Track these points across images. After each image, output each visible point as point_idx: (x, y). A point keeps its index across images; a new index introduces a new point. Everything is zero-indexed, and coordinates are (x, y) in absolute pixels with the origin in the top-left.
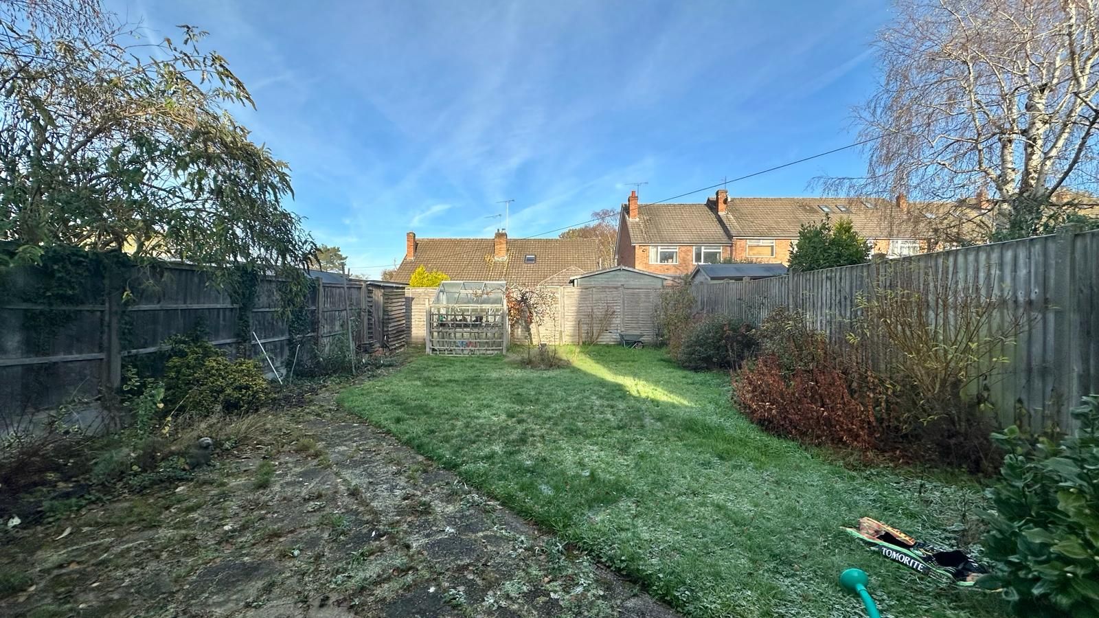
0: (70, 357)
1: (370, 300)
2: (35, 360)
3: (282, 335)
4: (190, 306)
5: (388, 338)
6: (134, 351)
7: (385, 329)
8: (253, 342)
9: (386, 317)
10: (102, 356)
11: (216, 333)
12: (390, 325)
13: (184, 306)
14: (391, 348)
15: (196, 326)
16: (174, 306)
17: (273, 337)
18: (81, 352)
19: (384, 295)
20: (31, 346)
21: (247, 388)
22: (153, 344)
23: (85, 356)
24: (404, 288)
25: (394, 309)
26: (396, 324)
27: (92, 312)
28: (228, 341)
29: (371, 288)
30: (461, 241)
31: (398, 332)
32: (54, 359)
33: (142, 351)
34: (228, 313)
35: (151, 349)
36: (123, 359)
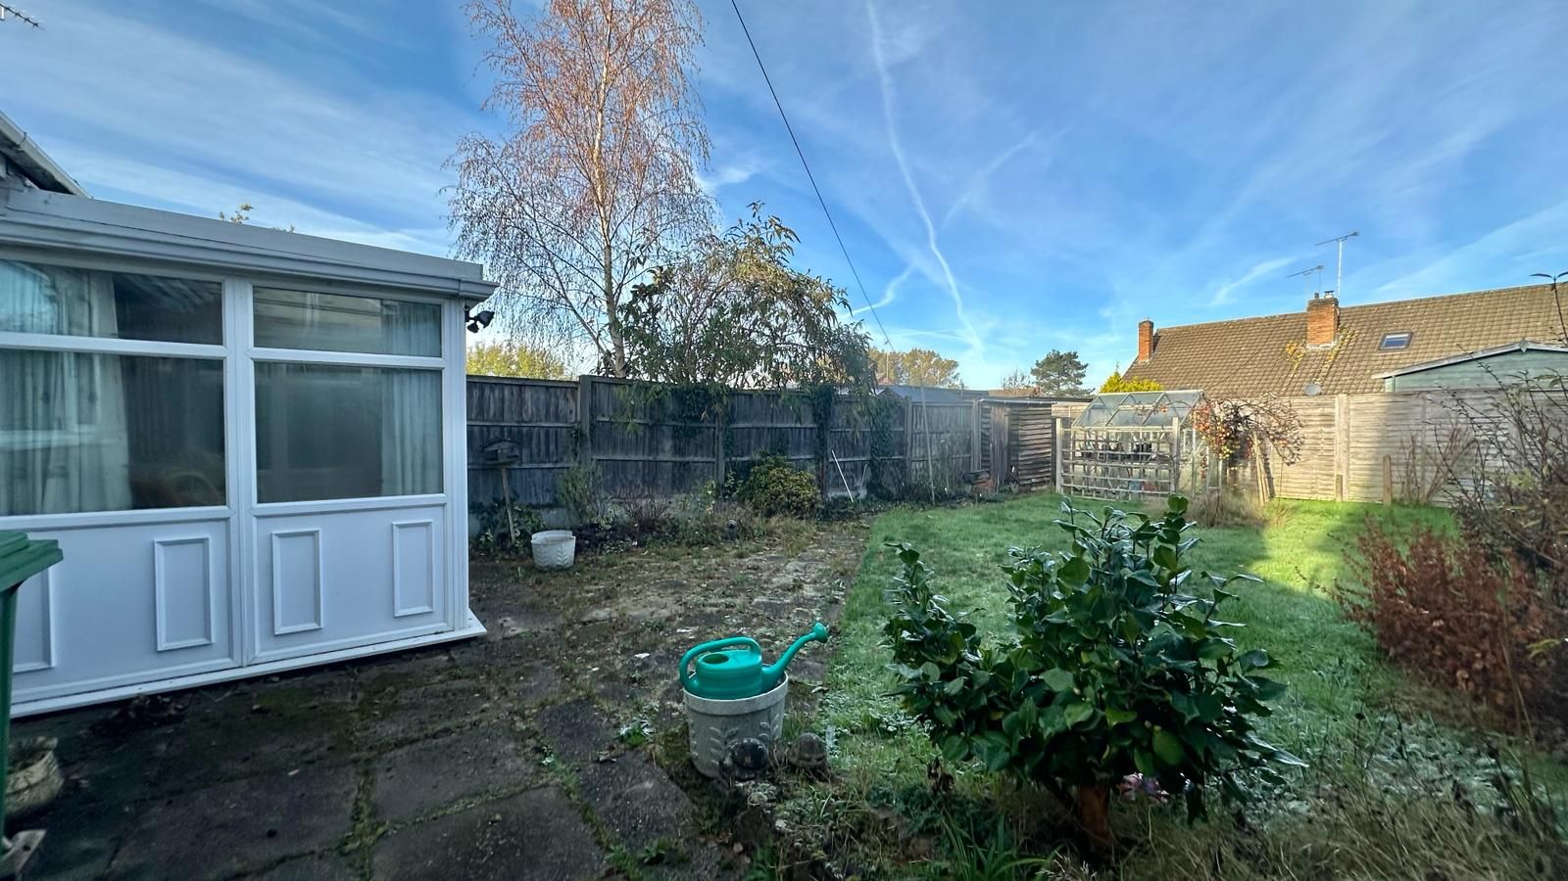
0: (696, 459)
1: (986, 421)
2: (678, 459)
3: (864, 455)
4: (775, 425)
5: (1017, 470)
6: (734, 459)
7: (1013, 458)
8: (831, 460)
9: (1015, 443)
10: (714, 460)
11: (798, 450)
12: (1020, 454)
13: (770, 425)
14: (1022, 483)
15: (781, 443)
16: (763, 425)
17: (854, 456)
18: (702, 456)
19: (1010, 415)
20: (678, 450)
21: (798, 496)
22: (748, 454)
23: (705, 459)
24: (1050, 405)
25: (1028, 432)
26: (1032, 452)
27: (708, 428)
28: (808, 457)
29: (987, 407)
30: (1241, 323)
31: (1037, 463)
32: (687, 459)
33: (739, 459)
34: (808, 432)
35: (746, 458)
36: (726, 463)
